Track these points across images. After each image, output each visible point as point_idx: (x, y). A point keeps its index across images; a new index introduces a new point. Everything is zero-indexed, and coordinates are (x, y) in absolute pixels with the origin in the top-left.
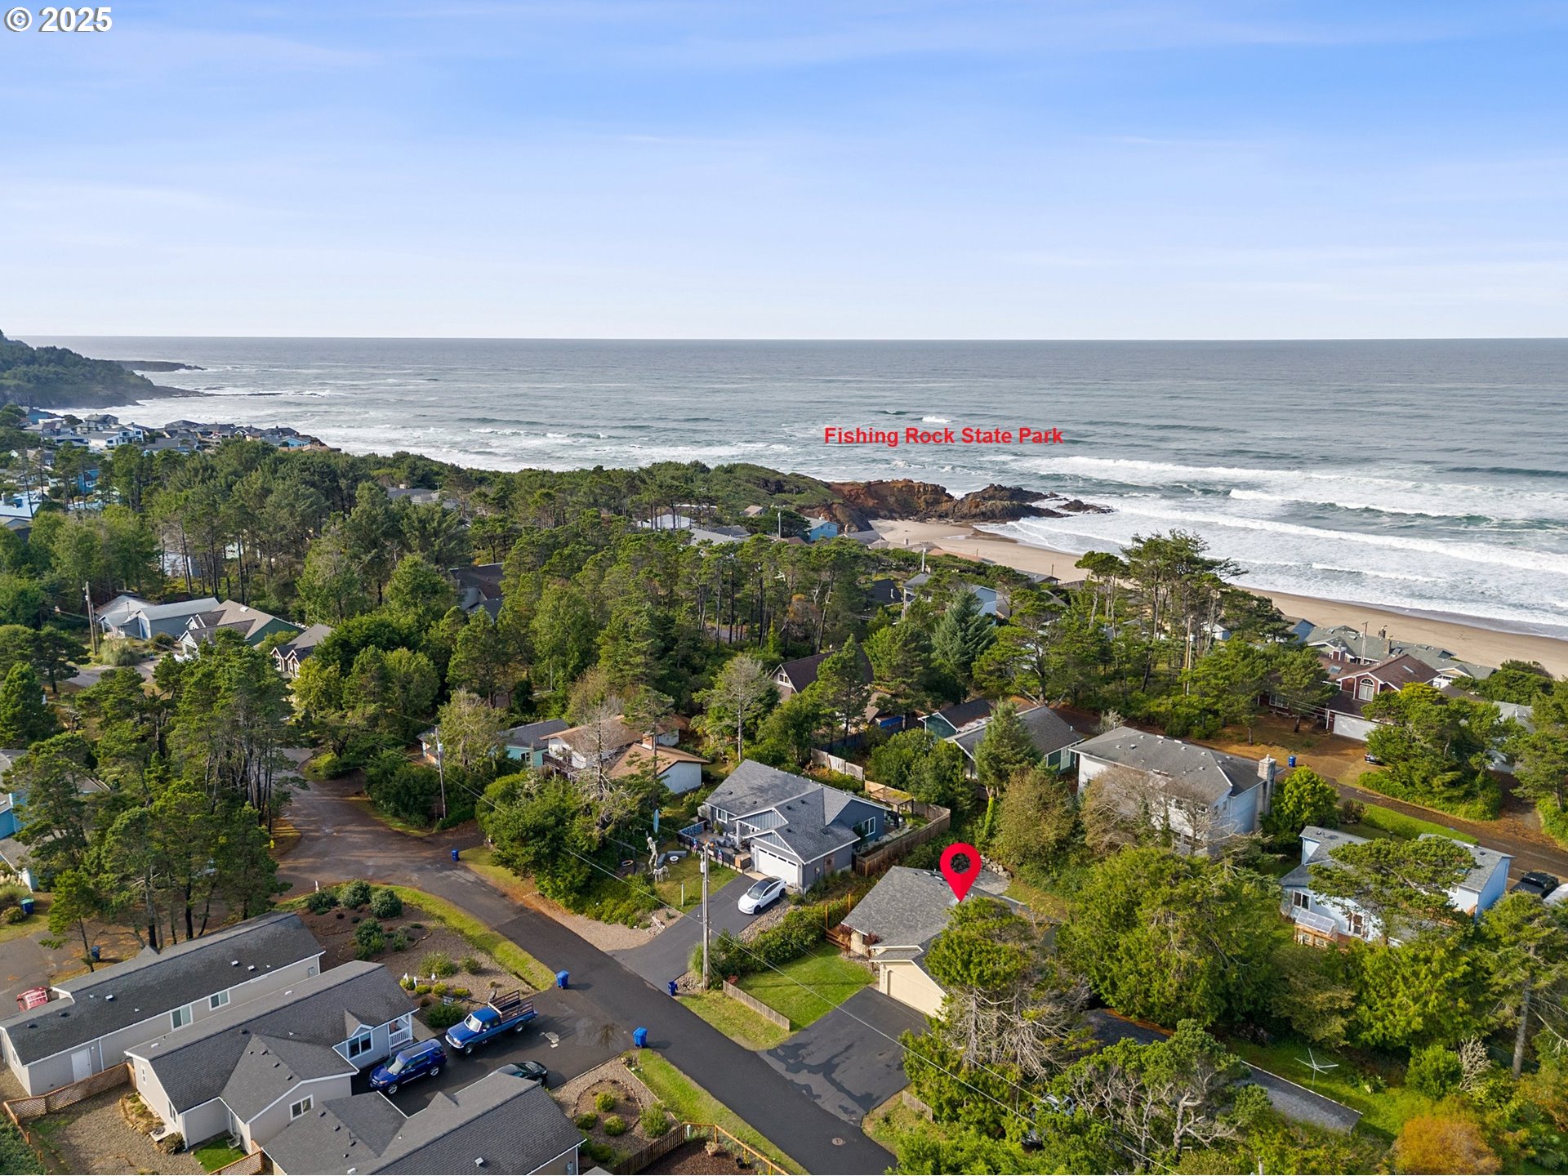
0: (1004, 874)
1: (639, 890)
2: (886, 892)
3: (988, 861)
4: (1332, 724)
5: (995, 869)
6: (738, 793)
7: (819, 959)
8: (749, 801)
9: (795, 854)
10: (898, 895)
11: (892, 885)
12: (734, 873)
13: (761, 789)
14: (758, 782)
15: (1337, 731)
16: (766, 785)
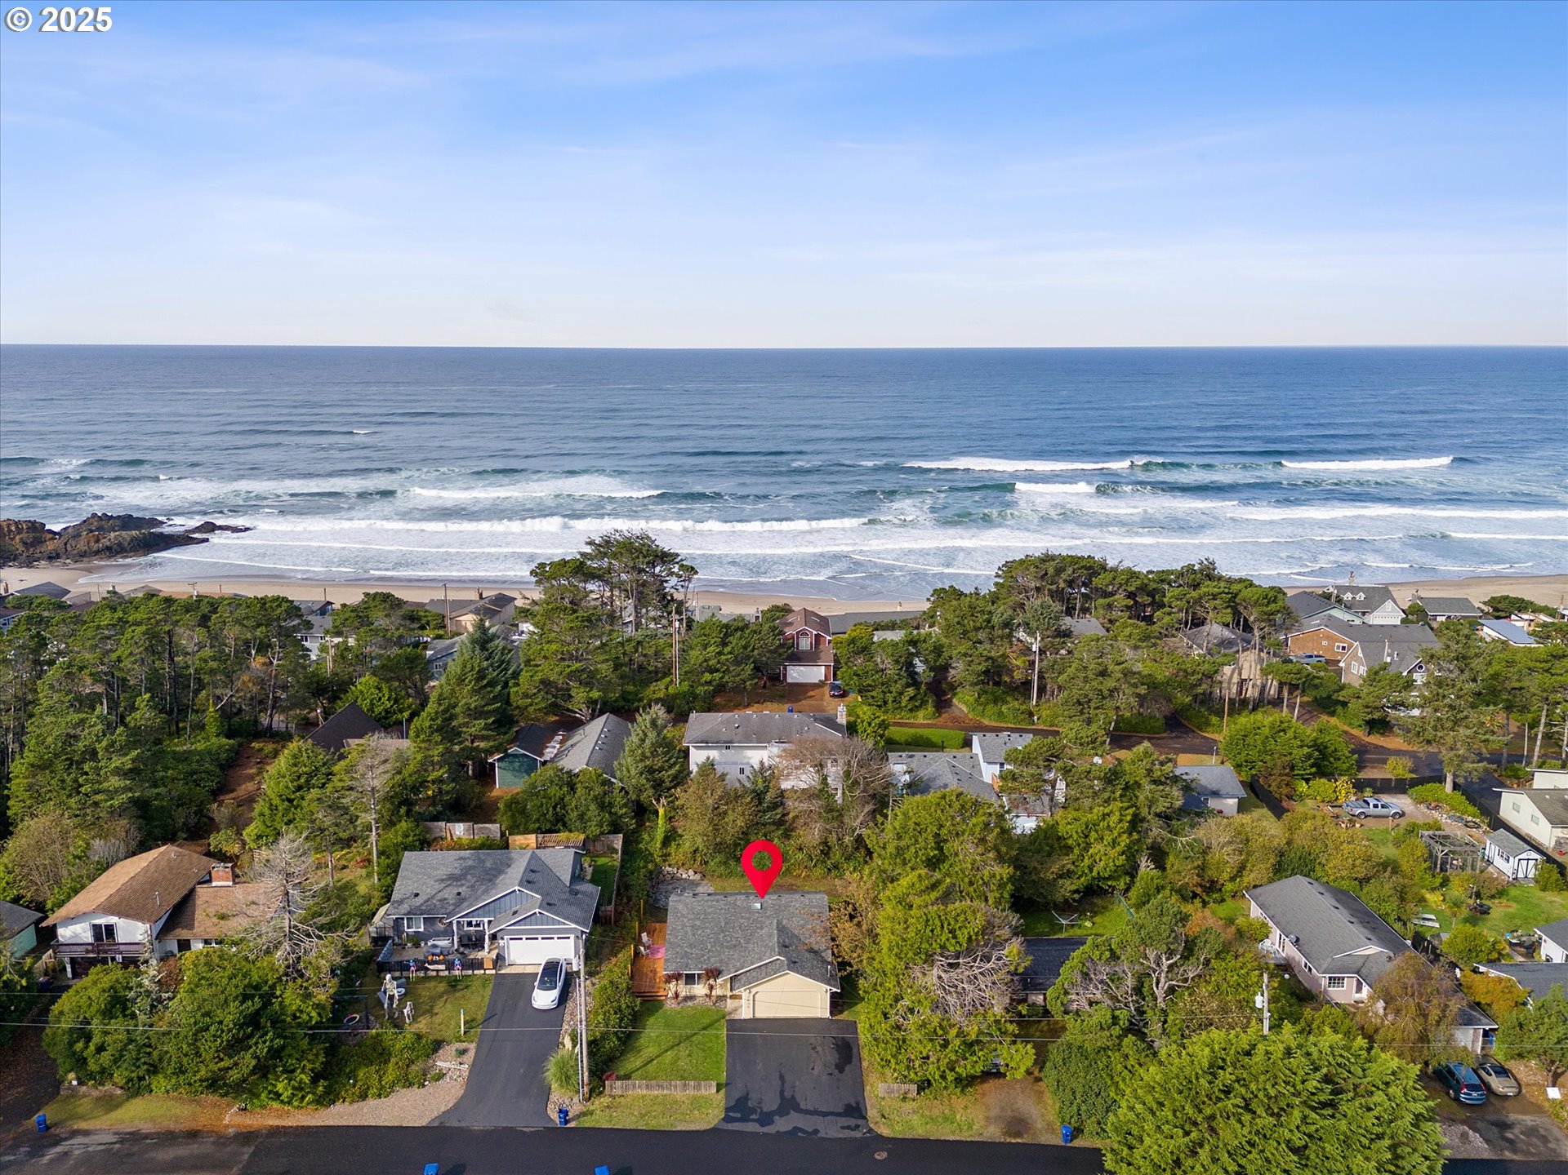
0: (698, 877)
1: (399, 1042)
2: (684, 925)
3: (675, 870)
4: (785, 675)
5: (684, 876)
6: (427, 891)
7: (652, 1020)
8: (449, 894)
9: (573, 926)
10: (698, 923)
11: (683, 916)
12: (485, 979)
13: (454, 878)
14: (443, 872)
15: (789, 680)
16: (457, 872)
